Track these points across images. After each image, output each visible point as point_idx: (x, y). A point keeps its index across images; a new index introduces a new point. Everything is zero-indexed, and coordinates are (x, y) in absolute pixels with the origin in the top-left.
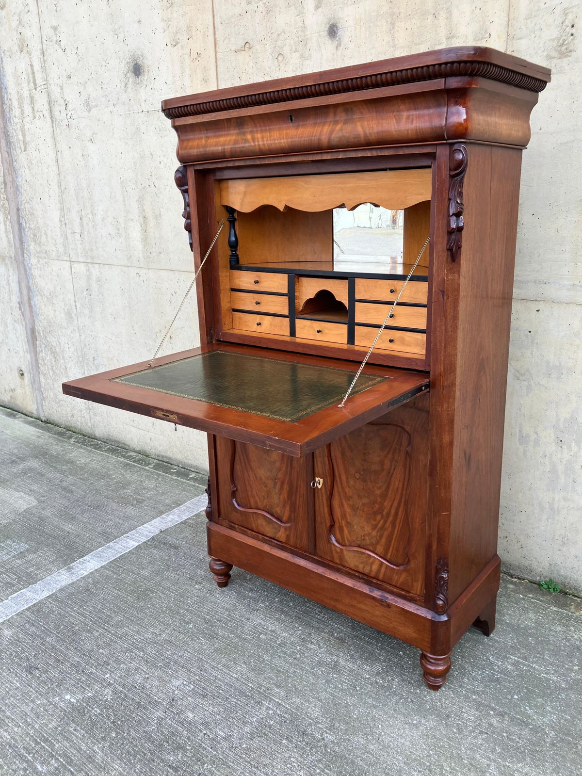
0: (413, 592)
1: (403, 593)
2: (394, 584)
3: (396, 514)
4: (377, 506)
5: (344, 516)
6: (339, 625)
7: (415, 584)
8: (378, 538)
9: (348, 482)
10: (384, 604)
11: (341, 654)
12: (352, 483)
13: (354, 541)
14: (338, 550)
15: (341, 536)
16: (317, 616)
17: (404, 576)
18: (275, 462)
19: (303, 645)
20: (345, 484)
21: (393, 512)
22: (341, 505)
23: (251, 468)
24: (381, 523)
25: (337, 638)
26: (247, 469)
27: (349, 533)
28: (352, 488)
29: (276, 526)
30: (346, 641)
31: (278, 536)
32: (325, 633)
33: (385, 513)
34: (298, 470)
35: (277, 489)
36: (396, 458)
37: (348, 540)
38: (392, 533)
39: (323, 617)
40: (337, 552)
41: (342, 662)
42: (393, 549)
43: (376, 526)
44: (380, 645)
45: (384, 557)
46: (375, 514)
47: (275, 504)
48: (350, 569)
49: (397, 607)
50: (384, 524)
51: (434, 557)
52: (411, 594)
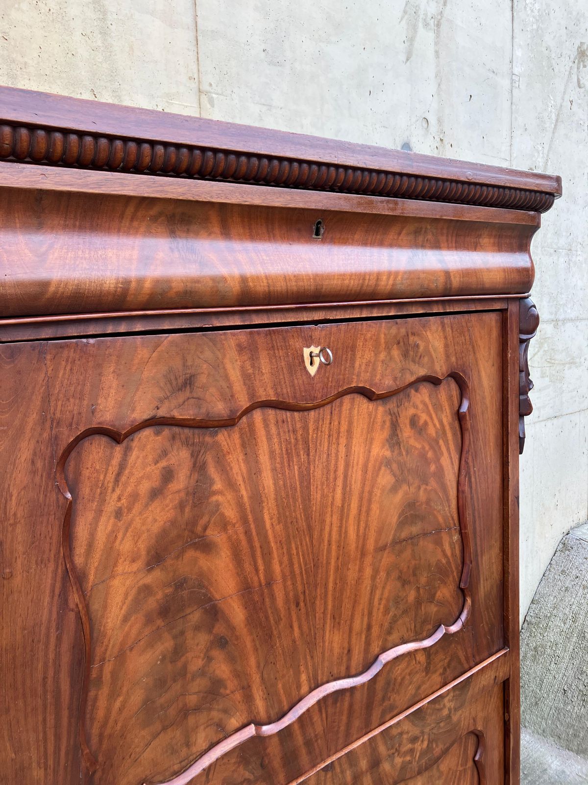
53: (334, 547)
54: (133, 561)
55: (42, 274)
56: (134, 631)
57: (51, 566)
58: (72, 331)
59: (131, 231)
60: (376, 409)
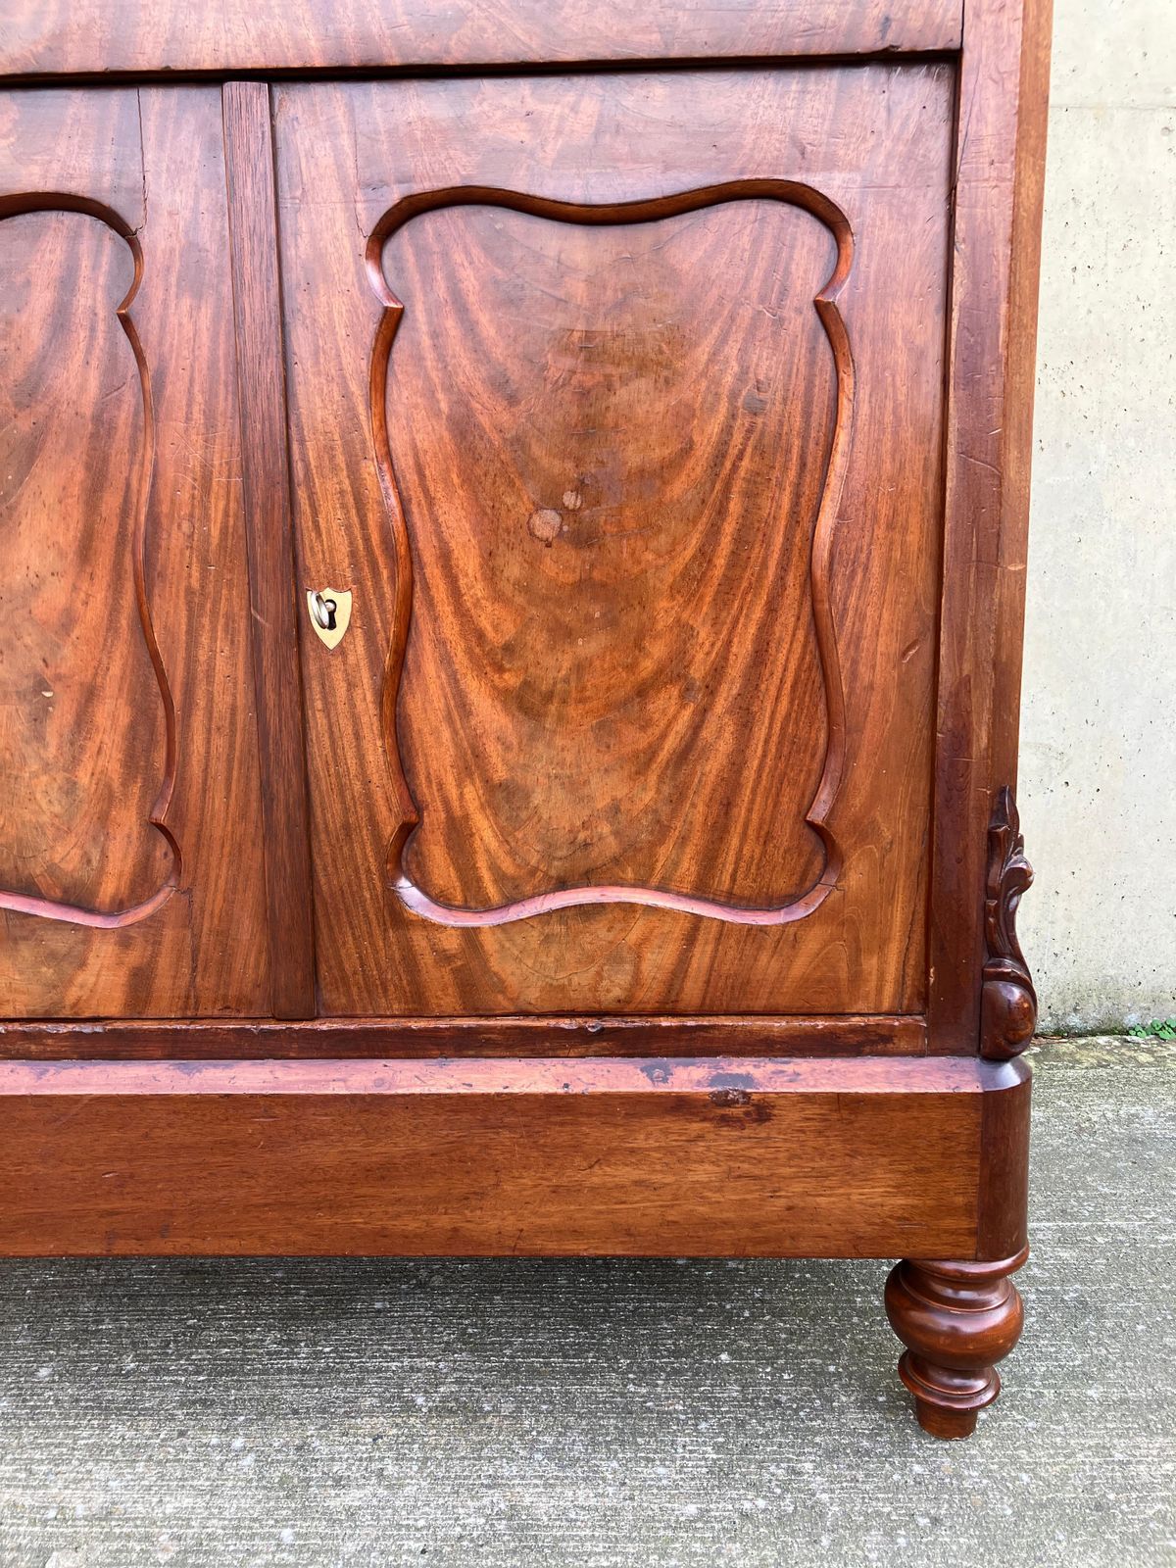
0: (861, 1007)
1: (821, 1024)
2: (759, 1004)
3: (760, 656)
4: (658, 649)
5: (472, 761)
6: (406, 1362)
7: (870, 964)
8: (665, 810)
9: (489, 573)
10: (737, 1111)
11: (508, 1470)
12: (514, 572)
13: (533, 872)
14: (452, 943)
15: (458, 870)
16: (282, 1364)
17: (812, 942)
18: (34, 589)
19: (303, 1513)
20: (472, 589)
21: (742, 649)
22: (458, 706)
24: (680, 725)
25: (441, 1411)
27: (505, 835)
28: (520, 599)
29: (59, 943)
30: (487, 1407)
31: (73, 994)
32: (371, 1413)
33: (698, 672)
34: (195, 584)
35: (52, 740)
36: (759, 369)
37: (500, 878)
38: (737, 762)
39: (317, 1356)
40: (444, 958)
41: (538, 1502)
42: (745, 833)
43: (652, 752)
44: (624, 1362)
45: (701, 891)
46: (642, 692)
47: (40, 828)
48: (526, 1014)
49: (808, 1098)
50: (696, 728)
51: (978, 792)
52: (855, 1020)
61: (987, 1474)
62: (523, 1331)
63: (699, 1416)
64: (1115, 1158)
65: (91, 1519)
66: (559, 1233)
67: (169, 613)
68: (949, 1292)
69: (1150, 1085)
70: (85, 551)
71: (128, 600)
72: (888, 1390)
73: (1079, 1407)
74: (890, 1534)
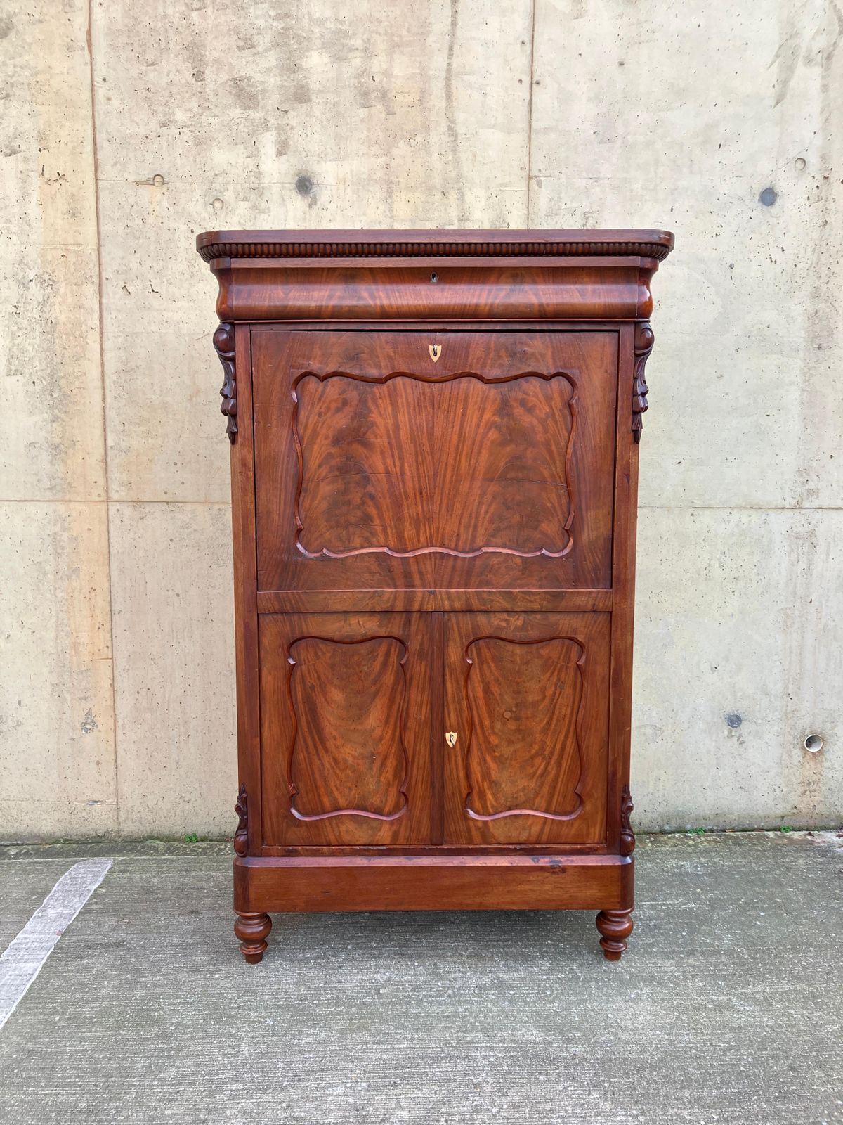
0: (589, 842)
1: (579, 846)
2: (562, 841)
3: (563, 749)
4: (536, 747)
5: (486, 775)
6: (456, 944)
7: (592, 830)
8: (538, 789)
9: (492, 727)
10: (557, 870)
11: (494, 969)
12: (498, 726)
13: (502, 805)
14: (480, 824)
15: (482, 804)
16: (419, 944)
17: (576, 825)
18: (373, 730)
20: (487, 731)
21: (558, 747)
22: (483, 761)
23: (327, 751)
24: (542, 767)
25: (470, 956)
26: (318, 755)
27: (494, 796)
28: (500, 734)
29: (374, 824)
30: (483, 955)
31: (377, 838)
33: (547, 753)
34: (417, 731)
35: (375, 769)
36: (562, 679)
37: (493, 807)
38: (557, 776)
39: (429, 942)
40: (478, 828)
41: (504, 976)
42: (559, 796)
43: (534, 774)
44: (520, 943)
45: (547, 811)
46: (532, 758)
47: (369, 793)
48: (500, 844)
49: (576, 867)
50: (546, 767)
51: (619, 786)
52: (588, 846)
53: (450, 469)
54: (326, 439)
55: (285, 303)
56: (324, 473)
57: (287, 428)
58: (301, 327)
59: (327, 282)
60: (489, 390)
61: (624, 969)
62: (489, 935)
63: (544, 956)
64: (673, 881)
65: (385, 982)
66: (509, 903)
67: (409, 738)
68: (614, 919)
69: (691, 853)
70: (387, 722)
71: (397, 733)
72: (597, 950)
73: (650, 953)
74: (597, 982)
